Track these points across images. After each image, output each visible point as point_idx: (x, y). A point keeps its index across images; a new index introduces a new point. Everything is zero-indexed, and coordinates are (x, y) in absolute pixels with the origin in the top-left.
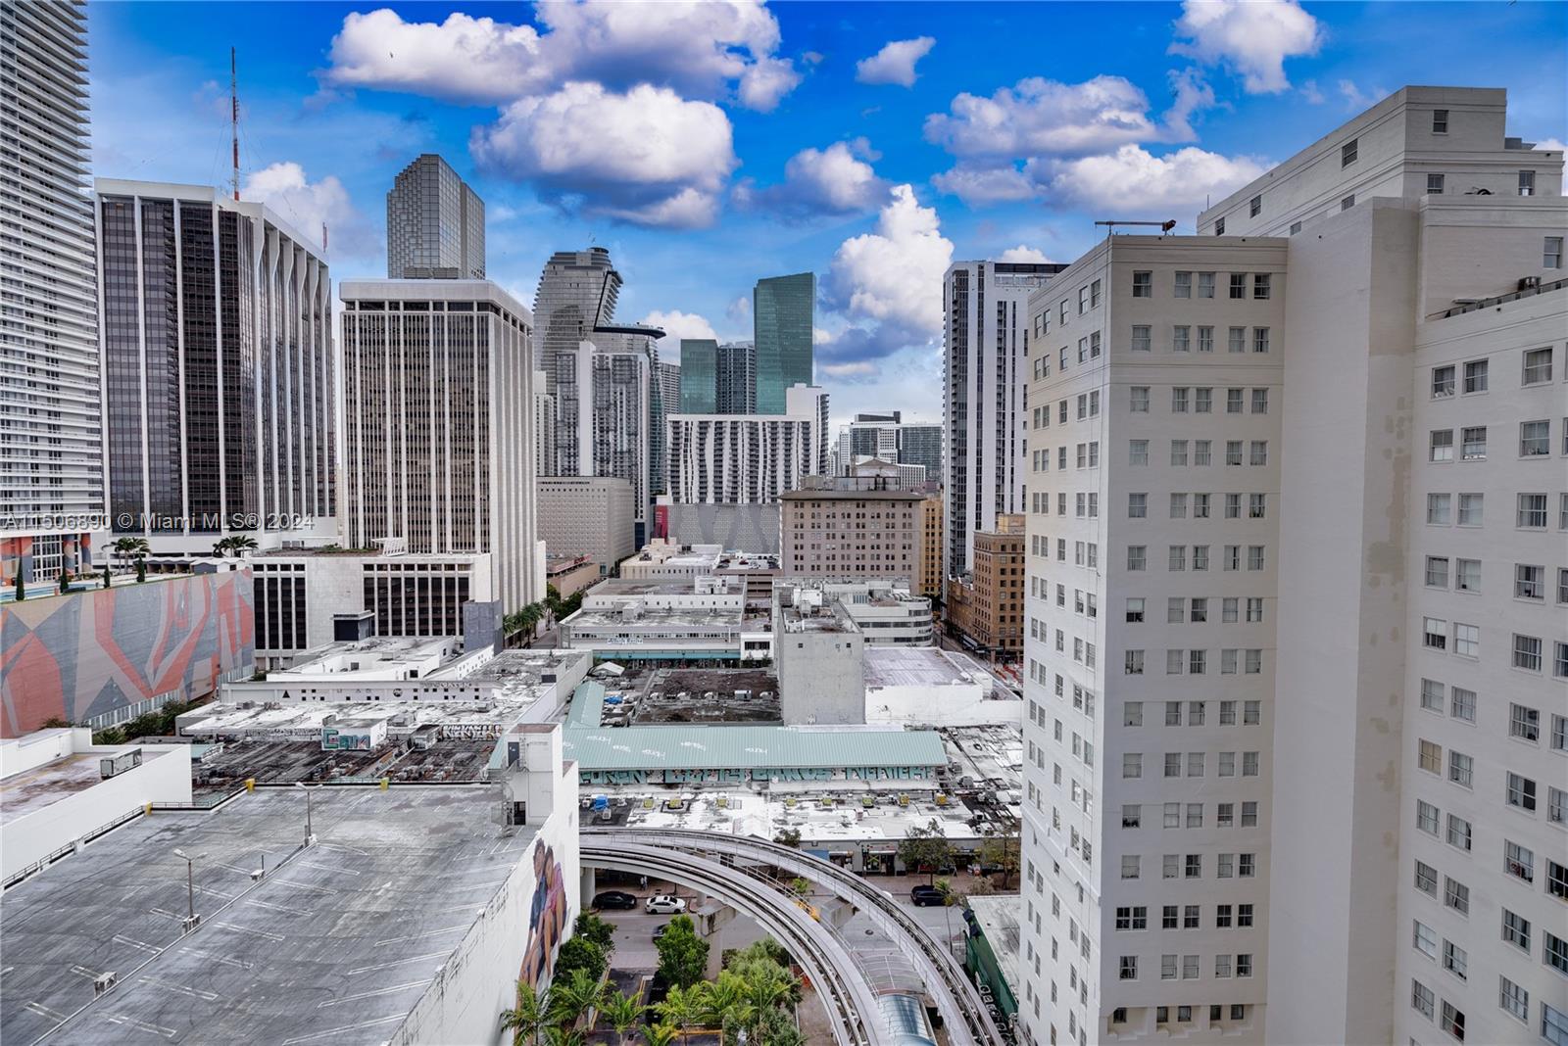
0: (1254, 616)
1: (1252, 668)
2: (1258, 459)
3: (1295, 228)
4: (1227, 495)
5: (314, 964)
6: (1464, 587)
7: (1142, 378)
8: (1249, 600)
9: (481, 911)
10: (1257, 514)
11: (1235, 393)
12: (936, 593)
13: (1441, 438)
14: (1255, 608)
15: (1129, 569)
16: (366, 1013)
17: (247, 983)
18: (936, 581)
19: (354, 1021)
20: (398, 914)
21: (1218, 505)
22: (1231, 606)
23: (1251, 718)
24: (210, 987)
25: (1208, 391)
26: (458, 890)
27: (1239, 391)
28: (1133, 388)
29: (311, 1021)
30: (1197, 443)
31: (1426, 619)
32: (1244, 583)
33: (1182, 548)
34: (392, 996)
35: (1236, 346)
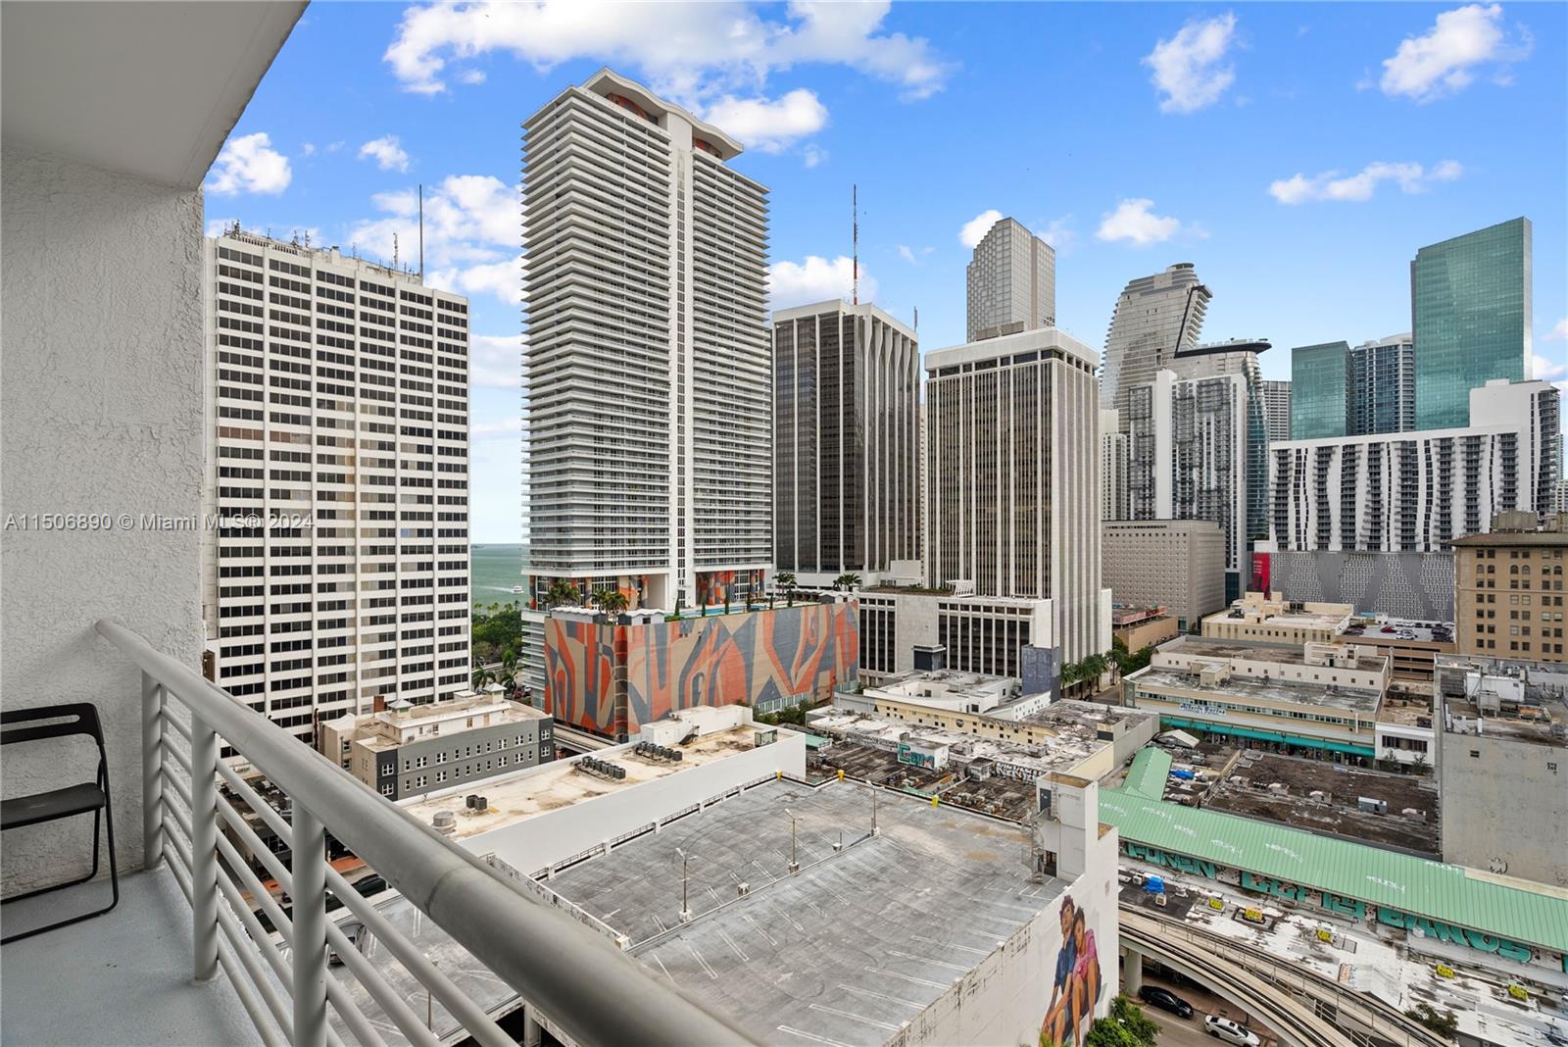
5: (866, 933)
9: (1001, 944)
16: (897, 991)
17: (822, 928)
19: (888, 993)
20: (933, 918)
24: (799, 920)
26: (985, 916)
29: (859, 977)
34: (919, 986)
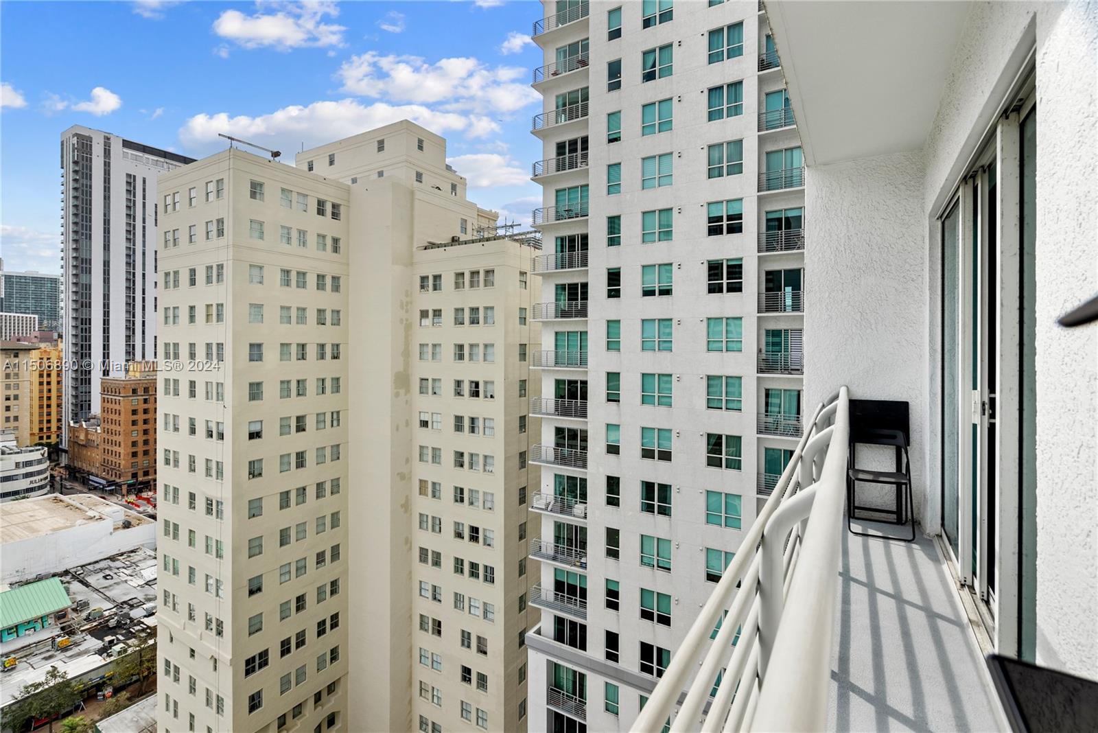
0: (335, 423)
1: (335, 457)
2: (335, 322)
3: (354, 181)
4: (318, 344)
6: (435, 393)
7: (258, 259)
8: (332, 413)
10: (335, 357)
11: (321, 278)
12: (54, 440)
13: (424, 314)
14: (336, 417)
15: (250, 400)
18: (54, 428)
21: (312, 351)
22: (321, 418)
23: (335, 490)
25: (304, 274)
27: (323, 276)
28: (250, 265)
30: (298, 309)
31: (420, 412)
32: (329, 403)
33: (289, 382)
35: (321, 247)
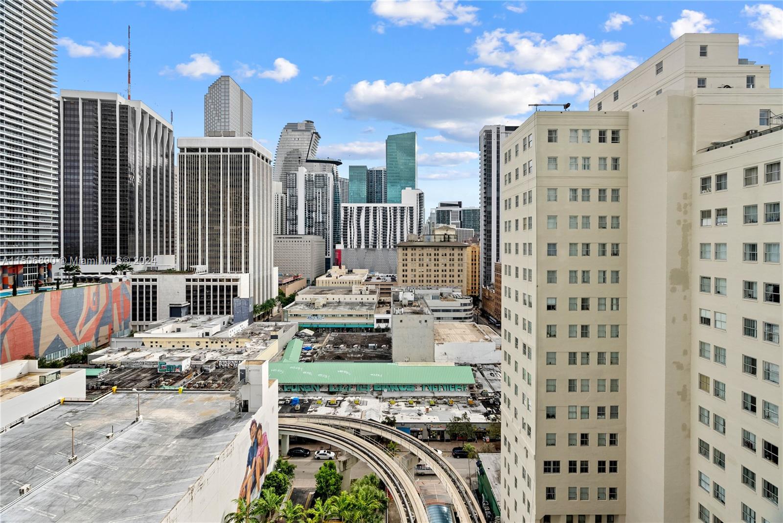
0: (615, 307)
1: (614, 335)
2: (615, 225)
3: (634, 106)
4: (599, 244)
5: (131, 482)
6: (719, 292)
7: (553, 183)
8: (612, 299)
9: (217, 457)
10: (615, 254)
11: (602, 191)
13: (706, 214)
14: (615, 303)
15: (548, 282)
16: (151, 509)
17: (95, 491)
19: (145, 512)
20: (177, 457)
21: (594, 249)
22: (603, 302)
23: (614, 361)
24: (77, 493)
25: (588, 190)
26: (208, 445)
27: (604, 190)
28: (548, 189)
29: (124, 512)
30: (583, 217)
31: (701, 309)
32: (609, 290)
33: (575, 272)
34: (167, 499)
35: (602, 167)
